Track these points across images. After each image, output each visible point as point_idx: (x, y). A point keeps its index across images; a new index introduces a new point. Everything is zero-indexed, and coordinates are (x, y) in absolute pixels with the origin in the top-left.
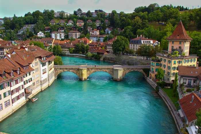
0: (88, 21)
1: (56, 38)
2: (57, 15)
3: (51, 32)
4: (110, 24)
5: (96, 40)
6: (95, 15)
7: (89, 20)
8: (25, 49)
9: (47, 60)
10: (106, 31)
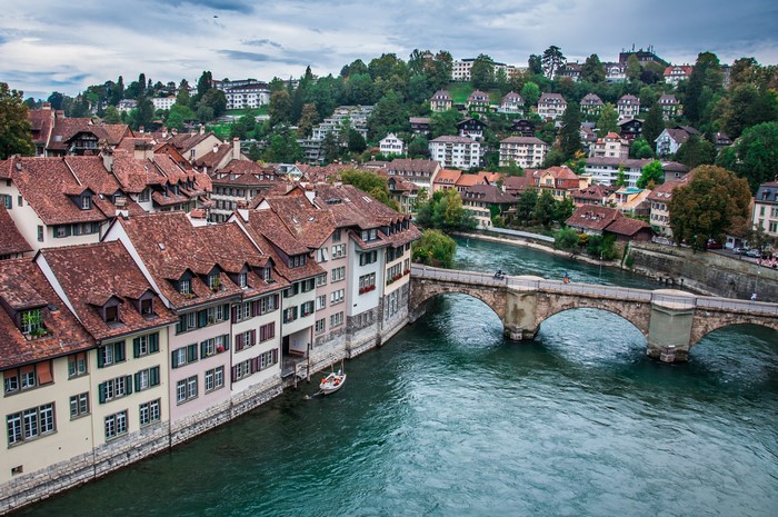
0: (587, 97)
1: (450, 163)
2: (462, 72)
3: (430, 137)
4: (680, 113)
5: (612, 181)
6: (617, 77)
7: (590, 96)
8: (307, 193)
9: (379, 243)
10: (659, 144)
